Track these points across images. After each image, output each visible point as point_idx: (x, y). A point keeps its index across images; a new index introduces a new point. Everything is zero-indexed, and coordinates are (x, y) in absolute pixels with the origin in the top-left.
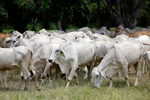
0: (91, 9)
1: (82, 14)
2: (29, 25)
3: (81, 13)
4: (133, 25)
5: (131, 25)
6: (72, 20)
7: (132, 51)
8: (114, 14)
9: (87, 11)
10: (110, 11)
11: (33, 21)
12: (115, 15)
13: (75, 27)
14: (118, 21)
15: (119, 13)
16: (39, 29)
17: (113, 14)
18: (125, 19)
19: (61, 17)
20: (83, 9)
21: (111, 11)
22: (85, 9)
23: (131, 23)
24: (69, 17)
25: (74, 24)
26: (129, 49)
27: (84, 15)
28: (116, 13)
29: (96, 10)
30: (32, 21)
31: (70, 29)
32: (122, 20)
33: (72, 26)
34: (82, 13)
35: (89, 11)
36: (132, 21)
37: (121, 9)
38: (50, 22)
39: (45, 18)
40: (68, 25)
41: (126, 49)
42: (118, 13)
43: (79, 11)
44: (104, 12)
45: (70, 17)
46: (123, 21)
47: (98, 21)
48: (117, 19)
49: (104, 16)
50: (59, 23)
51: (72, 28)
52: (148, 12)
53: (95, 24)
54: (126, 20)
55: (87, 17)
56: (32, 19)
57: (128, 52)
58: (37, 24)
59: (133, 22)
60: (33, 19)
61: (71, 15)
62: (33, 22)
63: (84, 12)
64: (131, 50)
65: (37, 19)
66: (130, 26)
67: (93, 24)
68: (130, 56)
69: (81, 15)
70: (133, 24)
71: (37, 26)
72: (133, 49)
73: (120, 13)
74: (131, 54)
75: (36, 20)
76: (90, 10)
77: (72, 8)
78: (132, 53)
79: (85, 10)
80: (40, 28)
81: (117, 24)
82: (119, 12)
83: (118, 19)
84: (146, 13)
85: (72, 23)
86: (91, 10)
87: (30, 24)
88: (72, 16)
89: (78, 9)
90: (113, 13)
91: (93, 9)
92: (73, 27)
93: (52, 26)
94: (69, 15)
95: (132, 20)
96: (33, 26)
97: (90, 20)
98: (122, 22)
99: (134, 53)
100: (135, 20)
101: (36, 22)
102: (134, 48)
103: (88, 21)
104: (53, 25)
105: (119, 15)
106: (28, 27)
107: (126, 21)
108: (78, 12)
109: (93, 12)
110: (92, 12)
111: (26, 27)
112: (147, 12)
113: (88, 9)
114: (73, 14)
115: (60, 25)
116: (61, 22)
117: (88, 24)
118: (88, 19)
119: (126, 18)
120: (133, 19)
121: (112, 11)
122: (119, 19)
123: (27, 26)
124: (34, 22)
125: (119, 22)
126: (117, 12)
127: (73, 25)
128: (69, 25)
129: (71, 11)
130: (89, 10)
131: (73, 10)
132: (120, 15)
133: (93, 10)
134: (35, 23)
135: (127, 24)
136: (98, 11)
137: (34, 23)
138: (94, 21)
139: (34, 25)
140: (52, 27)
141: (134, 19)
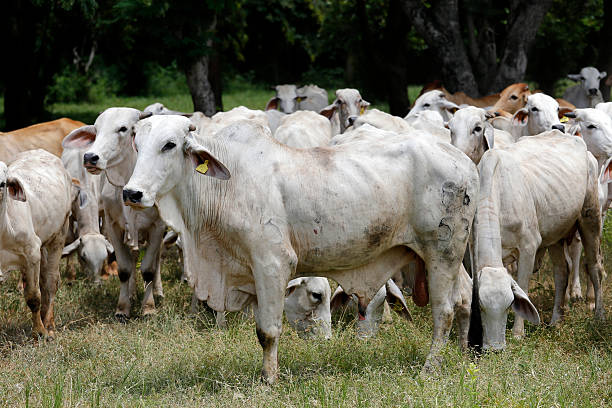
0: (320, 7)
1: (284, 29)
2: (60, 80)
3: (279, 24)
4: (513, 74)
5: (503, 77)
6: (241, 57)
7: (560, 181)
8: (432, 29)
9: (303, 16)
10: (416, 16)
11: (80, 63)
12: (436, 32)
13: (255, 86)
14: (447, 60)
15: (453, 23)
16: (103, 94)
17: (427, 28)
18: (476, 51)
19: (209, 43)
20: (287, 11)
21: (418, 15)
22: (297, 9)
23: (505, 68)
24: (231, 45)
25: (252, 72)
26: (548, 172)
27: (291, 34)
28: (438, 26)
29: (344, 14)
30: (75, 61)
31: (233, 93)
32: (464, 54)
33: (241, 82)
34: (286, 23)
35: (313, 15)
36: (508, 58)
37: (459, 7)
38: (150, 64)
39: (130, 47)
40: (227, 78)
41: (536, 173)
42: (449, 25)
43: (270, 17)
44: (380, 21)
45: (235, 42)
46: (471, 59)
47: (350, 60)
48: (444, 48)
49: (381, 36)
50: (201, 71)
51: (242, 90)
52: (564, 19)
53: (339, 70)
54: (482, 54)
55: (307, 42)
56: (76, 54)
57: (544, 186)
58: (97, 75)
59: (511, 63)
60: (79, 54)
61: (240, 35)
62: (77, 67)
63: (294, 22)
64: (556, 177)
65: (96, 53)
66: (499, 78)
67: (331, 71)
68: (555, 200)
69: (282, 35)
70: (509, 70)
71: (95, 82)
72: (561, 170)
73: (457, 23)
74: (556, 192)
75: (92, 56)
76: (318, 12)
77: (243, 6)
78: (560, 191)
79: (295, 14)
80: (109, 89)
81: (444, 70)
82: (453, 20)
83: (447, 50)
84: (553, 21)
85: (242, 69)
86: (323, 11)
87: (67, 76)
88: (242, 37)
89: (265, 9)
90: (425, 24)
91: (332, 10)
92: (247, 85)
93: (157, 82)
94: (229, 36)
95: (507, 52)
96: (80, 84)
97: (316, 55)
98: (466, 63)
99: (568, 188)
100: (522, 53)
101: (90, 67)
102: (566, 166)
103: (309, 57)
104: (160, 77)
105: (451, 32)
106: (57, 87)
107: (481, 60)
108: (268, 21)
109: (332, 20)
110: (327, 21)
111: (51, 88)
112: (559, 20)
113: (311, 7)
114: (246, 31)
115: (206, 77)
116: (206, 65)
117: (310, 73)
118: (310, 52)
119: (481, 47)
120: (510, 48)
121: (422, 17)
122: (452, 49)
123: (53, 83)
124: (84, 67)
125: (453, 64)
126: (442, 21)
127: (245, 77)
128: (232, 78)
129: (239, 19)
130: (312, 12)
131: (244, 13)
132: (457, 32)
133: (334, 14)
134: (87, 69)
135: (486, 69)
136: (353, 16)
137: (82, 70)
138: (332, 58)
139: (84, 78)
140: (157, 87)
141: (516, 51)
